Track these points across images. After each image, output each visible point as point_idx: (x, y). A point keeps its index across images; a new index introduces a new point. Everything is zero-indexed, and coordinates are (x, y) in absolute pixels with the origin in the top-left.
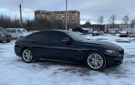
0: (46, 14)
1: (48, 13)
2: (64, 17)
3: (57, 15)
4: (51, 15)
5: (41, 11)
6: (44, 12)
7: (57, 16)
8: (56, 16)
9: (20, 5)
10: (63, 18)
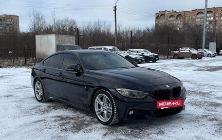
0: (176, 16)
1: (179, 15)
2: (212, 18)
3: (198, 16)
4: (185, 17)
5: (167, 13)
6: (173, 14)
7: (198, 18)
8: (196, 18)
9: (115, 7)
10: (210, 22)
